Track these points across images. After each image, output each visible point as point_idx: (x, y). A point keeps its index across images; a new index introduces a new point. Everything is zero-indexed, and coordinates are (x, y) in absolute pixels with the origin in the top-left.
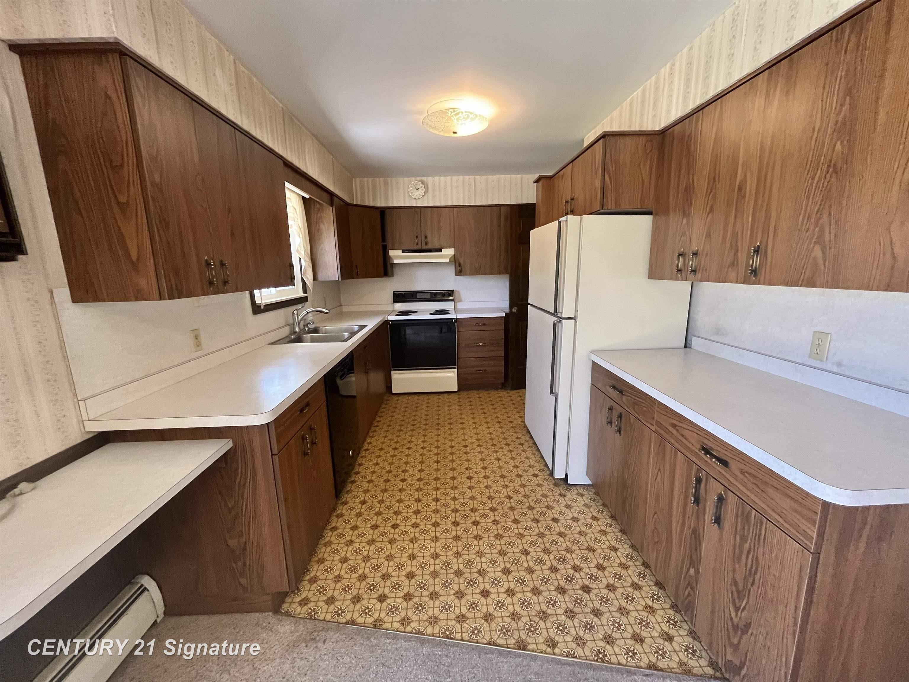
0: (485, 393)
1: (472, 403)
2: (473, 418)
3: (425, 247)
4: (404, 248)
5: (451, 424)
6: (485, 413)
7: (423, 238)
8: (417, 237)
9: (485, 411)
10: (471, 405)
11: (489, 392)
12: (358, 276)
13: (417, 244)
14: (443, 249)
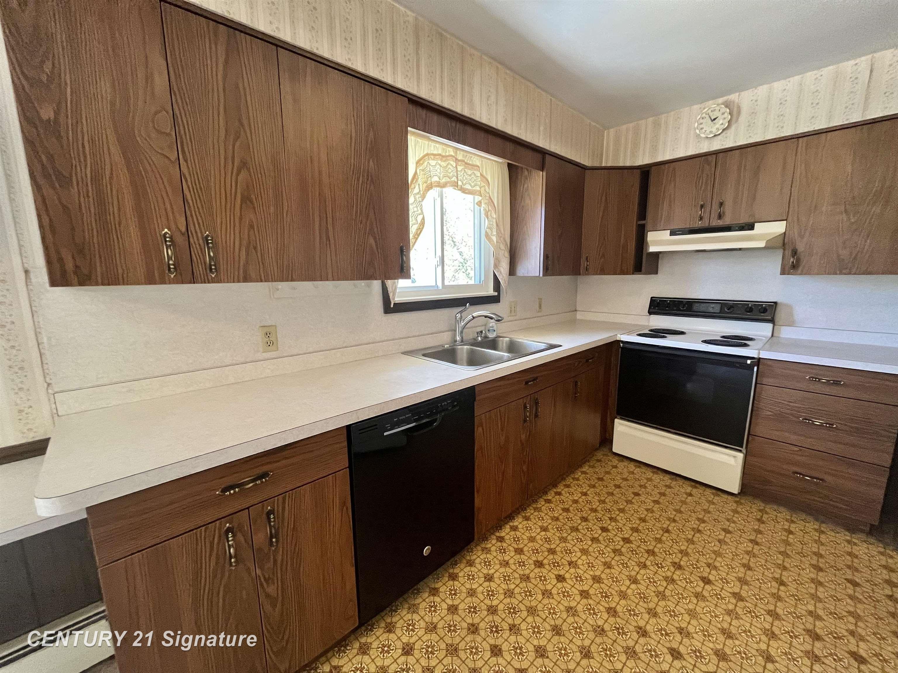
0: (812, 525)
1: (760, 538)
2: (743, 581)
3: (716, 223)
4: (676, 226)
5: (678, 566)
6: (782, 583)
7: (715, 206)
8: (702, 206)
9: (786, 576)
10: (755, 542)
11: (824, 527)
12: (587, 272)
13: (701, 218)
14: (757, 225)
